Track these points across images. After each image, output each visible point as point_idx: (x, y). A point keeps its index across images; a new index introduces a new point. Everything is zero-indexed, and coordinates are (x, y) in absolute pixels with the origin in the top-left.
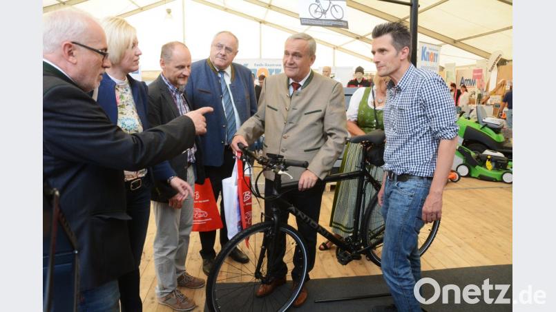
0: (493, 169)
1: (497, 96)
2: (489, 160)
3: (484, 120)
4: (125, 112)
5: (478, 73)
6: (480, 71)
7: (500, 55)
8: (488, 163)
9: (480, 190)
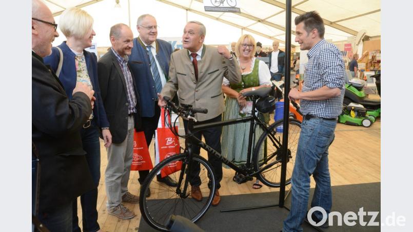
0: (356, 117)
1: (363, 64)
2: (353, 110)
3: (350, 81)
4: (81, 75)
5: (348, 47)
6: (350, 45)
7: (365, 33)
8: (352, 112)
9: (345, 132)
